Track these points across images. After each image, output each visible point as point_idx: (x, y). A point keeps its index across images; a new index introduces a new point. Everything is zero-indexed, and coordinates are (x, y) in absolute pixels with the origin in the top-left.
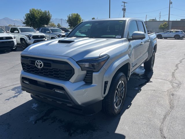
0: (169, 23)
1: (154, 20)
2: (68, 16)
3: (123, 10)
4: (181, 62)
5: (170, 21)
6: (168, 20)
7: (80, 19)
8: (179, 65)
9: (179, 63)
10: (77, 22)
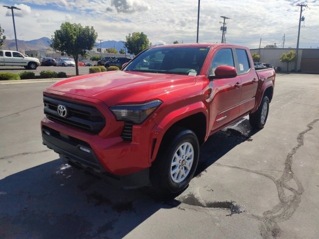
0: (297, 52)
1: (272, 46)
2: (127, 37)
3: (221, 30)
4: (311, 128)
5: (300, 49)
6: (296, 48)
7: (147, 42)
8: (305, 136)
9: (306, 131)
10: (141, 46)
